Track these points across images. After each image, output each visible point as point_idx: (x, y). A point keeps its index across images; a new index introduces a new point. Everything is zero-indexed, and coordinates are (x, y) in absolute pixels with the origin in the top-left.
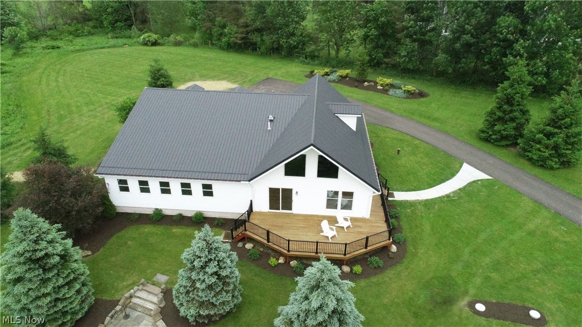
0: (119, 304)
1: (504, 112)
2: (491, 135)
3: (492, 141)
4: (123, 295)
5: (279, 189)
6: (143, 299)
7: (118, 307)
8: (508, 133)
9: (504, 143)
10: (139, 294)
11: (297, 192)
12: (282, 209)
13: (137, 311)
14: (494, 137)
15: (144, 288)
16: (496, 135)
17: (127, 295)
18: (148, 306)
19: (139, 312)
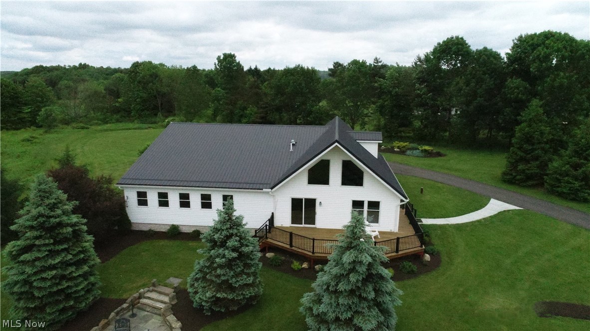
0: (127, 302)
1: (526, 152)
2: (515, 176)
3: (517, 182)
4: (131, 295)
5: (302, 199)
6: (153, 299)
7: (125, 304)
8: (533, 171)
9: (530, 183)
10: (149, 295)
11: (320, 202)
12: (304, 224)
13: (145, 311)
14: (518, 177)
15: (156, 289)
16: (520, 175)
17: (136, 295)
18: (158, 306)
19: (148, 312)
